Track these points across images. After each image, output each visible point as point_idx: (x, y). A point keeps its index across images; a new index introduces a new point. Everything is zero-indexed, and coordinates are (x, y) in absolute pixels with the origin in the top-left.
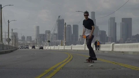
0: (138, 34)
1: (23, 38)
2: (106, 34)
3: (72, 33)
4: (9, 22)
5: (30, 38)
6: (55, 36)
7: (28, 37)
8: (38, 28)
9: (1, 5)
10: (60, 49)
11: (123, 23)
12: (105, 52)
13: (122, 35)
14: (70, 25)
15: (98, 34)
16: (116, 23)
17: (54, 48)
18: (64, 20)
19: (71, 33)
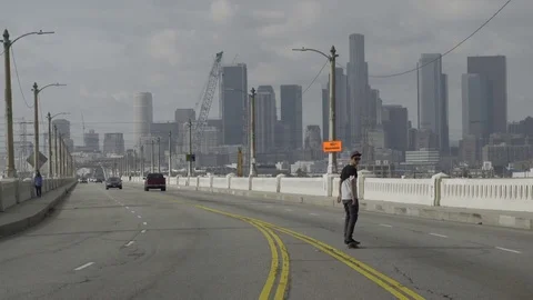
0: (529, 119)
1: (91, 139)
2: (409, 119)
3: (279, 119)
4: (37, 92)
5: (116, 140)
6: (214, 129)
7: (108, 136)
8: (147, 99)
9: (6, 31)
10: (236, 191)
11: (474, 75)
12: (409, 212)
13: (471, 122)
14: (269, 88)
15: (379, 121)
16: (444, 77)
17: (211, 184)
18: (246, 70)
19: (276, 117)
